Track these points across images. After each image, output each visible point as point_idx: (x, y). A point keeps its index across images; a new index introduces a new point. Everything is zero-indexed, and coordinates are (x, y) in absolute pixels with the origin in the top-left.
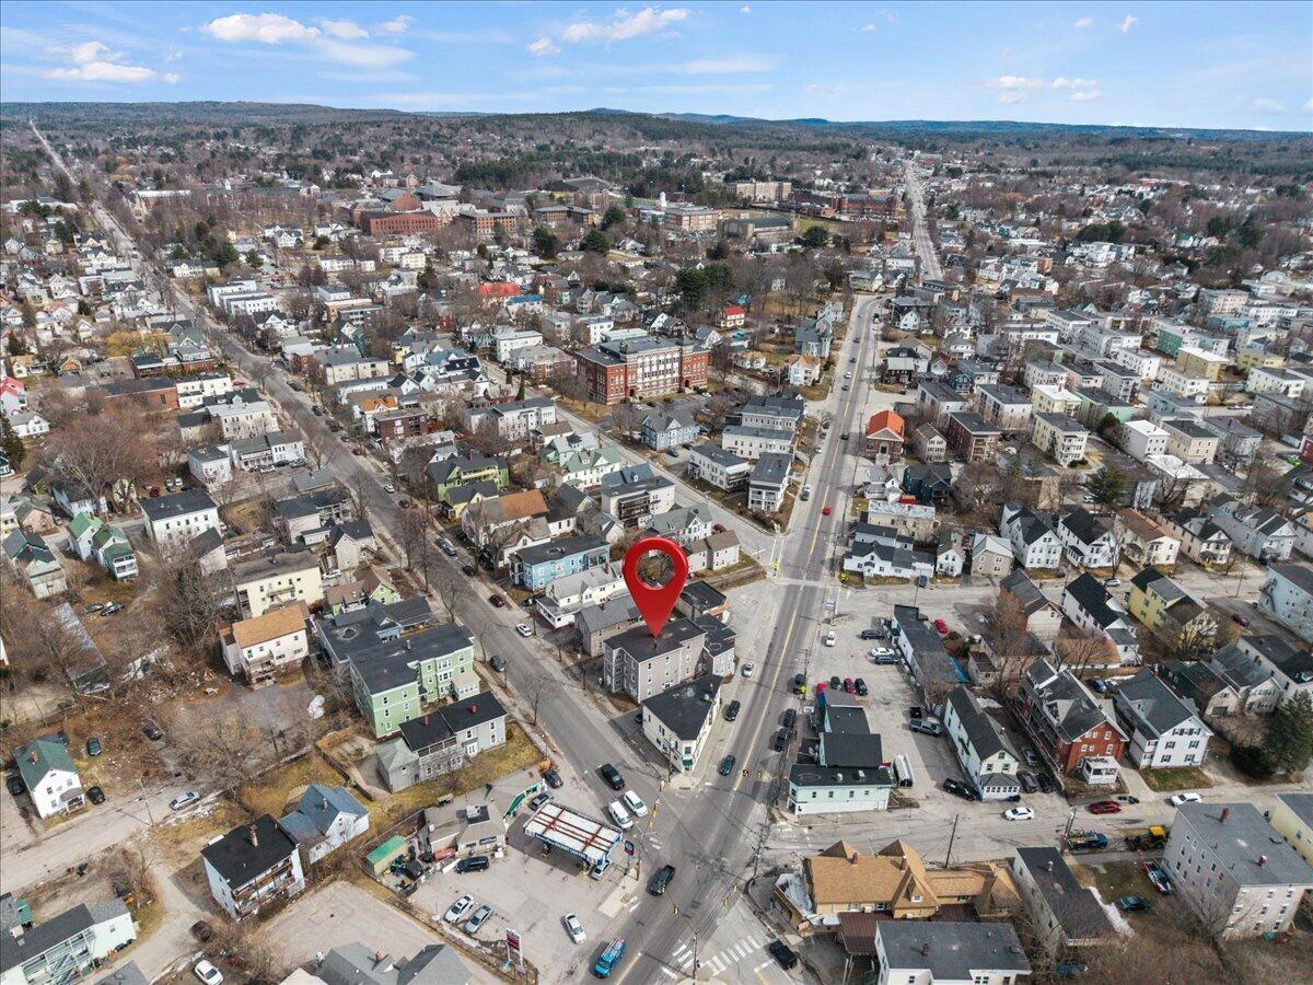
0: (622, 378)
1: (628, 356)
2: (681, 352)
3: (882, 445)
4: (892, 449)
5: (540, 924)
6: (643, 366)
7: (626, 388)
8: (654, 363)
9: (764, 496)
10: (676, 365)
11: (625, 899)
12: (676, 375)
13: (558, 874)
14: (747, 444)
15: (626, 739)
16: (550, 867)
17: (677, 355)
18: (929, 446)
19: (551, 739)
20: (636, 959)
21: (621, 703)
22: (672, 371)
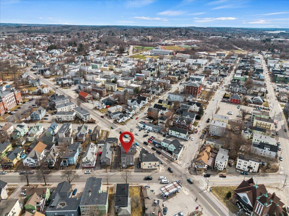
0: (3, 106)
1: (3, 99)
2: (14, 93)
3: (89, 98)
4: (91, 99)
5: (186, 206)
6: (6, 101)
7: (5, 109)
8: (9, 99)
9: (87, 117)
10: (14, 97)
11: (186, 190)
12: (15, 100)
13: (174, 197)
14: (64, 109)
15: (142, 172)
16: (172, 198)
17: (13, 95)
18: (97, 95)
19: (132, 183)
20: (200, 195)
21: (131, 168)
22: (13, 100)
